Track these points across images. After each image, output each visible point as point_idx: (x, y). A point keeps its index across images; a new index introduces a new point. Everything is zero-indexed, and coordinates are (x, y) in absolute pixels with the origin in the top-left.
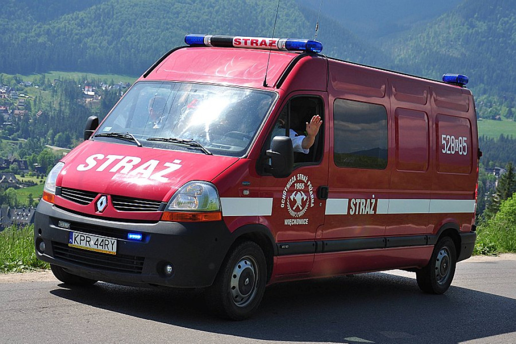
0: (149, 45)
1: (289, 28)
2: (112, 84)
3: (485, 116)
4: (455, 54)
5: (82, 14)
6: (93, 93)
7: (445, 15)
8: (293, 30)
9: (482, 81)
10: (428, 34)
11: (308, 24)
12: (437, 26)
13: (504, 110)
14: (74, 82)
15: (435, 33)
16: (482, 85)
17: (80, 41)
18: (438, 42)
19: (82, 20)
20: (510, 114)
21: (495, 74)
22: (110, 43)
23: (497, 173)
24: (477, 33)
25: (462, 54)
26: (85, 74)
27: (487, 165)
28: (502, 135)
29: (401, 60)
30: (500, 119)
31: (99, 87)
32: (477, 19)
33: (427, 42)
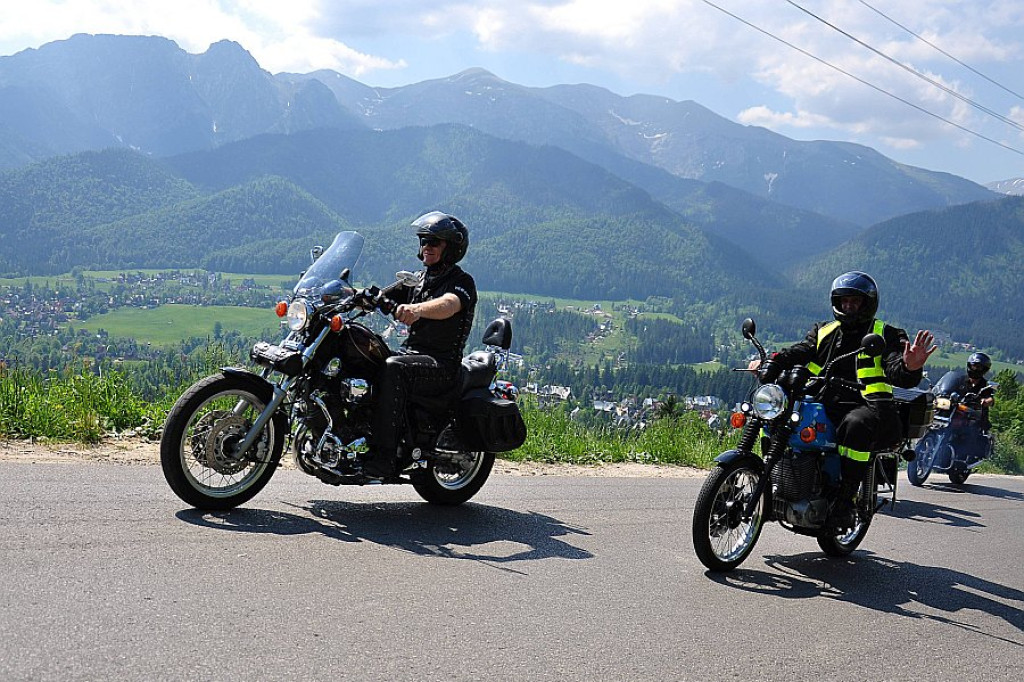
0: (557, 267)
2: (524, 303)
5: (499, 238)
6: (506, 311)
7: (846, 243)
10: (829, 261)
11: (712, 248)
12: (838, 253)
14: (490, 301)
15: (838, 259)
17: (496, 263)
19: (499, 244)
21: (896, 301)
22: (523, 265)
24: (879, 261)
26: (499, 293)
29: (802, 285)
31: (513, 305)
32: (878, 247)
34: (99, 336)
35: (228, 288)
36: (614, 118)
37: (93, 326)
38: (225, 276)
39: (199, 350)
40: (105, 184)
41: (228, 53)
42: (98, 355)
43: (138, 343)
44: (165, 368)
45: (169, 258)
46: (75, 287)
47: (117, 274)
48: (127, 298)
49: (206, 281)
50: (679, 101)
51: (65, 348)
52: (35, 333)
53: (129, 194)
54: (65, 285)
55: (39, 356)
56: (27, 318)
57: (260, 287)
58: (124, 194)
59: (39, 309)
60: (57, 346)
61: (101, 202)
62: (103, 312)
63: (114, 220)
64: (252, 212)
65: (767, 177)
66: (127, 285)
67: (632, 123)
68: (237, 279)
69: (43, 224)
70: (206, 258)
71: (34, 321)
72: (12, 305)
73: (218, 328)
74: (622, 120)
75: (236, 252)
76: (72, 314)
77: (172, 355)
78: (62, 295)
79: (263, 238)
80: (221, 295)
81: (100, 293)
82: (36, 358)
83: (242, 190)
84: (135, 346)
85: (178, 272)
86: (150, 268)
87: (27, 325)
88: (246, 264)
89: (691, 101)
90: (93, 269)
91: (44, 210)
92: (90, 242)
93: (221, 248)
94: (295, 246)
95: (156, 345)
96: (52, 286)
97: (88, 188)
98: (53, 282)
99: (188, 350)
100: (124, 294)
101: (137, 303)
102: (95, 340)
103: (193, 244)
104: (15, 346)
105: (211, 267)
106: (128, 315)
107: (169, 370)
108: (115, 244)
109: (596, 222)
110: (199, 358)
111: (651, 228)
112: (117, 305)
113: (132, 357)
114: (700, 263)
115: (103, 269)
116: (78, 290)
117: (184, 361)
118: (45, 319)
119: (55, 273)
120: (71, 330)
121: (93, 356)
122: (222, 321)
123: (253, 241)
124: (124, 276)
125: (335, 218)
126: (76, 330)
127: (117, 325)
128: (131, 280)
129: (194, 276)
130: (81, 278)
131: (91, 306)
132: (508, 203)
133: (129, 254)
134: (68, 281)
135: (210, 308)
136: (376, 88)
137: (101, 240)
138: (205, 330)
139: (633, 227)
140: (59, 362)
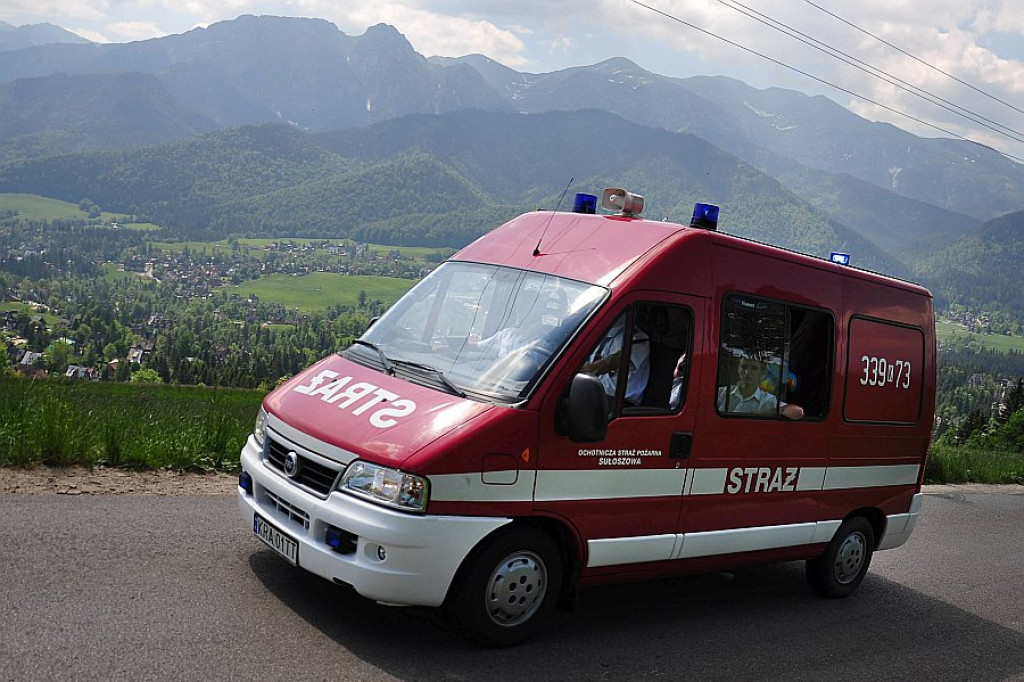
1: (819, 239)
3: (998, 329)
4: (972, 272)
7: (964, 235)
8: (822, 241)
9: (995, 298)
10: (947, 252)
11: (836, 236)
12: (956, 245)
13: (1015, 326)
15: (955, 252)
16: (995, 302)
18: (957, 260)
20: (1019, 331)
23: (1005, 385)
24: (993, 254)
25: (978, 272)
27: (996, 377)
28: (1011, 350)
30: (1010, 335)
32: (994, 241)
33: (946, 259)
34: (250, 301)
35: (375, 259)
36: (748, 108)
37: (244, 291)
38: (372, 247)
39: (343, 317)
40: (262, 156)
41: (385, 37)
42: (247, 319)
43: (288, 308)
44: (310, 333)
45: (320, 229)
46: (230, 253)
47: (270, 242)
48: (278, 265)
49: (354, 253)
50: (811, 95)
51: (217, 311)
52: (191, 296)
53: (285, 166)
54: (221, 251)
55: (192, 317)
56: (184, 281)
57: (405, 259)
58: (280, 166)
59: (195, 272)
60: (210, 309)
61: (259, 174)
62: (255, 277)
63: (269, 191)
64: (401, 187)
65: (891, 171)
66: (279, 253)
67: (765, 115)
68: (383, 250)
69: (203, 193)
70: (356, 229)
71: (190, 284)
72: (170, 269)
73: (363, 297)
74: (757, 112)
75: (383, 225)
76: (226, 278)
77: (317, 320)
78: (217, 261)
79: (410, 212)
80: (368, 265)
81: (253, 260)
82: (189, 319)
83: (392, 166)
84: (284, 311)
85: (328, 242)
86: (303, 238)
87: (183, 288)
88: (392, 237)
89: (822, 96)
90: (248, 237)
91: (205, 180)
92: (246, 211)
93: (370, 221)
94: (439, 221)
95: (304, 311)
96: (209, 252)
97: (247, 160)
98: (209, 248)
99: (333, 316)
100: (275, 261)
101: (288, 270)
102: (247, 304)
103: (342, 215)
104: (171, 307)
105: (359, 239)
106: (278, 282)
107: (313, 335)
108: (270, 214)
109: (727, 207)
110: (342, 323)
111: (779, 214)
112: (268, 272)
113: (281, 321)
114: (824, 250)
115: (257, 237)
116: (233, 257)
117: (329, 327)
118: (200, 283)
119: (211, 241)
120: (224, 294)
121: (244, 319)
122: (367, 291)
123: (400, 214)
124: (276, 244)
125: (479, 195)
126: (229, 294)
127: (267, 291)
128: (283, 248)
129: (343, 247)
130: (236, 246)
131: (244, 271)
132: (644, 187)
133: (282, 223)
134: (223, 247)
135: (355, 277)
136: (524, 73)
137: (256, 209)
138: (351, 298)
139: (762, 214)
140: (211, 325)
